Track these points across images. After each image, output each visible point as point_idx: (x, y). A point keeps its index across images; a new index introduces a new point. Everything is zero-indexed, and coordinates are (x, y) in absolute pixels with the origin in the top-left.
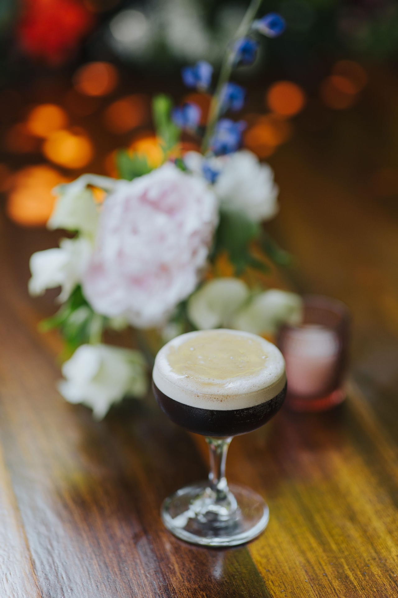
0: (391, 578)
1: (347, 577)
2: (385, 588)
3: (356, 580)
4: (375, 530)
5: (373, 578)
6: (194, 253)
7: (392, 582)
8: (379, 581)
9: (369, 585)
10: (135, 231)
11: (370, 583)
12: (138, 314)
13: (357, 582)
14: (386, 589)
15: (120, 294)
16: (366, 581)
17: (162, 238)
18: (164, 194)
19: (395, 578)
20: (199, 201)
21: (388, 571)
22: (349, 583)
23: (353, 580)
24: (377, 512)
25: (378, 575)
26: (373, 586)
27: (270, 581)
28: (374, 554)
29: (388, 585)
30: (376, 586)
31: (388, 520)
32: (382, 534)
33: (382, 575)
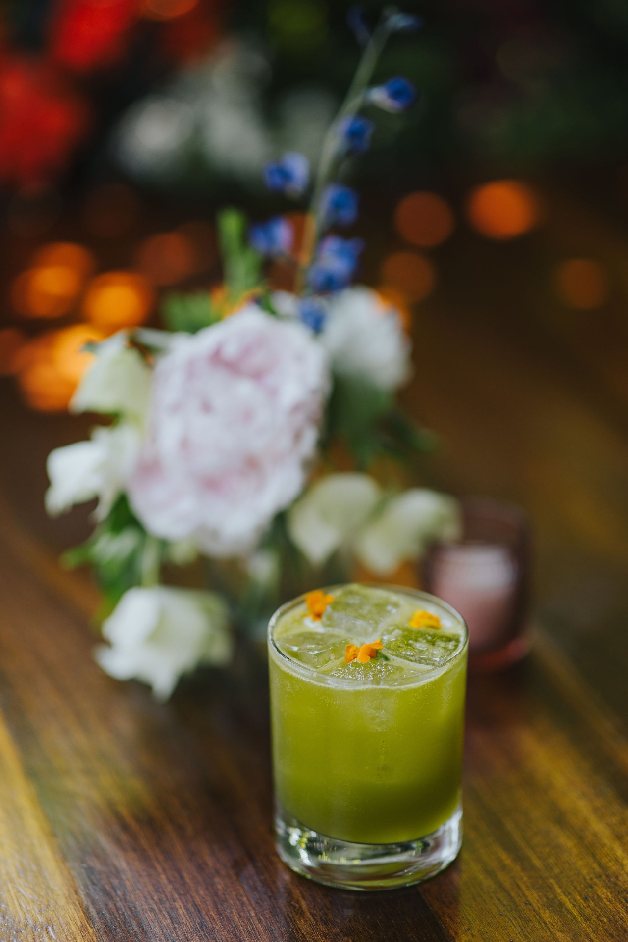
1: (561, 904)
2: (620, 916)
3: (575, 908)
4: (595, 835)
5: (600, 903)
6: (298, 437)
8: (610, 907)
9: (595, 914)
10: (207, 407)
11: (598, 912)
13: (578, 910)
14: (621, 918)
15: (187, 504)
16: (591, 909)
17: (247, 416)
18: (247, 351)
20: (300, 358)
21: (621, 893)
22: (565, 913)
23: (570, 908)
24: (596, 810)
25: (607, 899)
26: (602, 915)
27: (446, 916)
28: (598, 870)
30: (606, 915)
31: (614, 820)
32: (606, 841)
33: (613, 899)
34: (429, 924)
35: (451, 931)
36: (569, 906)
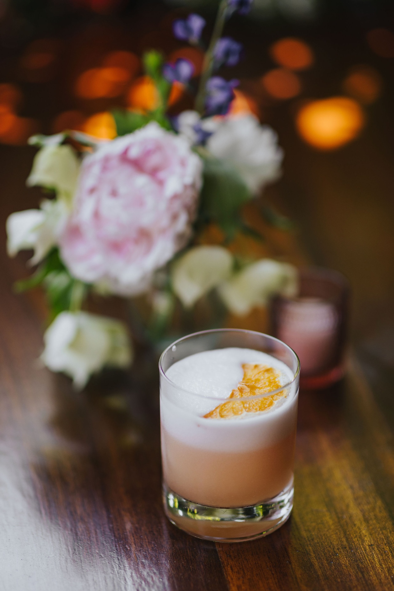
0: (358, 569)
1: (312, 565)
2: (350, 578)
3: (321, 569)
4: (351, 517)
5: (339, 568)
6: (175, 217)
7: (359, 573)
8: (345, 571)
9: (333, 574)
10: (114, 193)
11: (335, 573)
12: (116, 281)
13: (322, 571)
14: (351, 580)
15: (97, 259)
16: (331, 571)
17: (139, 202)
18: (148, 153)
19: (363, 568)
20: (183, 163)
21: (357, 561)
22: (313, 572)
23: (317, 569)
24: (356, 499)
25: (345, 565)
26: (338, 576)
27: (229, 566)
28: (345, 543)
29: (354, 576)
30: (341, 577)
31: (366, 507)
32: (357, 523)
33: (349, 565)
34: (215, 571)
35: (229, 577)
36: (317, 568)
